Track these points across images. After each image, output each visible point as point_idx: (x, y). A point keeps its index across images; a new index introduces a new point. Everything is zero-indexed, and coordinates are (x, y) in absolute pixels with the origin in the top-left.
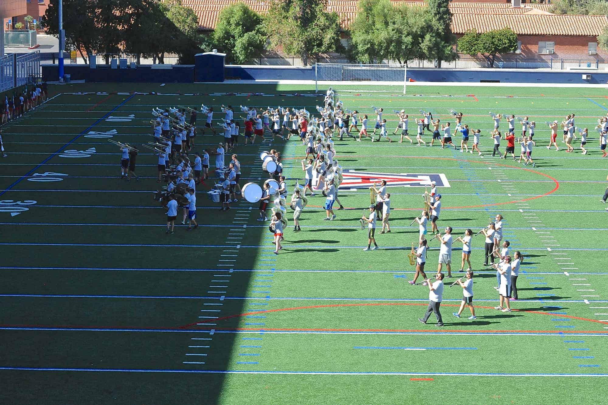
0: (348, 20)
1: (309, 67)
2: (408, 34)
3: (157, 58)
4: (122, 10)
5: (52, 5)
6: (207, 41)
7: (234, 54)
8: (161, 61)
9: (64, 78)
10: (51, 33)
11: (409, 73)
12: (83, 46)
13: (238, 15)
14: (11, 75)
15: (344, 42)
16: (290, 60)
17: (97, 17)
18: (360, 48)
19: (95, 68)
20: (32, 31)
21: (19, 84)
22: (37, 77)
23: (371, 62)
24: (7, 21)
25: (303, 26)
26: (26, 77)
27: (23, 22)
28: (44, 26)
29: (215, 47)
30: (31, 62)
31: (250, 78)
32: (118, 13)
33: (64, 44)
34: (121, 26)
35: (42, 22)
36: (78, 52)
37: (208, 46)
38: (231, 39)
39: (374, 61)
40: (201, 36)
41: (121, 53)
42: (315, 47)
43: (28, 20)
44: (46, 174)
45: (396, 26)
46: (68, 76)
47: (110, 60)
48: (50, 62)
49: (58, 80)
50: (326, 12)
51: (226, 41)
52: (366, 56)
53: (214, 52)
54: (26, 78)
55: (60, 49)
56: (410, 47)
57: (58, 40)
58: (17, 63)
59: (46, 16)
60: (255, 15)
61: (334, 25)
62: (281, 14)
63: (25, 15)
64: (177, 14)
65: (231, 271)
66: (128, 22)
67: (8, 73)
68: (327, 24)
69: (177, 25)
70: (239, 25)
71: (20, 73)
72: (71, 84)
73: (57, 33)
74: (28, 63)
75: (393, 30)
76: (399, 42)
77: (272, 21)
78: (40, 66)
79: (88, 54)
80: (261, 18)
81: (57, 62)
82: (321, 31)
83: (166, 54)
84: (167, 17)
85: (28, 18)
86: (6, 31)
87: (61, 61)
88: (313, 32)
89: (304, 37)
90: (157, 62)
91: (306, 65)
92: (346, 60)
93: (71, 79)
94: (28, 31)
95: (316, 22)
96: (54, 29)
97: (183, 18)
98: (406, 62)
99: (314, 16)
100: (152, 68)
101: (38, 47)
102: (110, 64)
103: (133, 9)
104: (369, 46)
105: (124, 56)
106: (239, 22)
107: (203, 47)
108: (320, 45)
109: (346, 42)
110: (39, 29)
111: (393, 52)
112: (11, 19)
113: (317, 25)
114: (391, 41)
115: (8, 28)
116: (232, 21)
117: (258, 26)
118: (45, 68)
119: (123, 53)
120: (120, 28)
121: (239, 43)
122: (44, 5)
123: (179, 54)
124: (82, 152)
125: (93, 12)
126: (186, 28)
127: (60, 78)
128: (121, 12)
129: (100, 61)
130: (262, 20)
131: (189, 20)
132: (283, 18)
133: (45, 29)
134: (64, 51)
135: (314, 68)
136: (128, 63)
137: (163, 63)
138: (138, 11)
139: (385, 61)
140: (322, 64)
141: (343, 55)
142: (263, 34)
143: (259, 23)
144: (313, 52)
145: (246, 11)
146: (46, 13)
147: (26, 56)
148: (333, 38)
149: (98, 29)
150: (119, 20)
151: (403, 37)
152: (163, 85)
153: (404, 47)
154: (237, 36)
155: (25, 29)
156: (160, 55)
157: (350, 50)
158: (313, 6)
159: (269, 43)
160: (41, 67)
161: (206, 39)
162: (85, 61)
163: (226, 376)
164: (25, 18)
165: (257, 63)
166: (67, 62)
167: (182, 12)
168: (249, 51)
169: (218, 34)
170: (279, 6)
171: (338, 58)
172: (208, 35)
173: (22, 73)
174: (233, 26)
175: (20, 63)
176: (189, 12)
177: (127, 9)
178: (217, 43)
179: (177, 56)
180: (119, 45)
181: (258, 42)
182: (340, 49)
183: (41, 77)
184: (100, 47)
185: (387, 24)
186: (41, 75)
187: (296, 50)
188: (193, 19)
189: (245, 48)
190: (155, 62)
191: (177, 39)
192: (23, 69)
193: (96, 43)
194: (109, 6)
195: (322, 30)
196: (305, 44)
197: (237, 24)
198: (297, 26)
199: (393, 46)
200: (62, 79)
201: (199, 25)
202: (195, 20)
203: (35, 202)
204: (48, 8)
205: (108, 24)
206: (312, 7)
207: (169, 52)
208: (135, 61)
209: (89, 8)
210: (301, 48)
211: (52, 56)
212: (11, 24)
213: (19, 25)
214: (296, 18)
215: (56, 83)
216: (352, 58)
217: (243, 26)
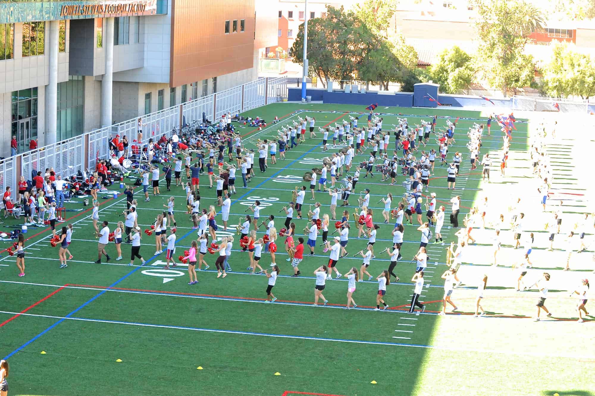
0: (541, 61)
1: (508, 98)
2: (591, 75)
3: (383, 86)
4: (356, 45)
5: (298, 39)
6: (425, 74)
7: (446, 85)
8: (387, 89)
9: (306, 99)
10: (297, 62)
11: (589, 107)
12: (323, 73)
13: (451, 54)
14: (263, 95)
15: (537, 79)
16: (491, 92)
17: (336, 50)
18: (550, 85)
19: (332, 92)
20: (282, 60)
21: (269, 102)
22: (284, 98)
23: (559, 96)
24: (262, 51)
25: (504, 65)
26: (275, 96)
27: (275, 52)
28: (291, 55)
29: (431, 78)
30: (279, 85)
31: (459, 105)
32: (352, 48)
33: (307, 71)
34: (354, 58)
35: (290, 53)
36: (319, 78)
37: (426, 77)
38: (445, 73)
39: (561, 96)
40: (420, 69)
41: (353, 80)
42: (514, 82)
43: (279, 50)
44: (288, 176)
45: (581, 68)
46: (310, 97)
47: (344, 85)
48: (294, 86)
49: (301, 100)
50: (522, 53)
51: (441, 75)
52: (555, 91)
53: (431, 83)
54: (275, 98)
55: (304, 75)
56: (591, 85)
57: (302, 68)
58: (268, 85)
59: (293, 48)
60: (464, 54)
61: (529, 65)
62: (486, 54)
63: (276, 47)
64: (401, 51)
65: (436, 264)
66: (360, 55)
67: (261, 93)
68: (524, 64)
69: (400, 59)
70: (452, 62)
71: (270, 93)
72: (312, 104)
73: (302, 61)
74: (277, 85)
75: (578, 71)
76: (583, 82)
77: (479, 59)
78: (287, 88)
79: (326, 80)
80: (470, 56)
81: (300, 86)
82: (518, 69)
83: (390, 83)
84: (392, 52)
85: (279, 49)
86: (261, 59)
87: (304, 85)
88: (512, 69)
89: (505, 73)
90: (383, 88)
91: (505, 96)
92: (538, 94)
93: (312, 100)
94: (278, 60)
95: (514, 61)
96: (299, 59)
97: (406, 54)
98: (587, 98)
99: (513, 57)
100: (378, 94)
101: (286, 72)
102: (344, 88)
103: (365, 45)
104: (557, 84)
105: (356, 83)
106: (452, 59)
107: (421, 78)
108: (517, 81)
109: (539, 80)
110: (286, 59)
111: (577, 89)
112: (265, 49)
113: (516, 65)
114: (576, 81)
115: (262, 57)
116: (447, 58)
117: (468, 63)
118: (290, 90)
119: (354, 80)
120: (353, 59)
121: (452, 77)
122: (292, 39)
123: (401, 82)
124: (318, 160)
125: (332, 46)
126: (408, 62)
127: (303, 98)
128: (355, 47)
129: (336, 86)
130: (471, 58)
131: (410, 55)
132: (488, 57)
133: (292, 58)
134: (307, 77)
135: (511, 100)
136: (359, 89)
137: (387, 90)
138: (369, 46)
139: (570, 96)
140: (519, 97)
141: (537, 90)
142: (471, 70)
143: (467, 61)
144: (512, 86)
145: (457, 51)
146: (294, 45)
147: (276, 80)
148: (529, 76)
149: (335, 61)
150: (353, 53)
151: (586, 78)
152: (387, 108)
153: (586, 86)
154: (449, 71)
155: (275, 58)
156: (385, 83)
157: (542, 87)
158: (513, 48)
159: (475, 77)
160: (288, 90)
161: (424, 72)
162: (324, 86)
163: (428, 351)
164: (277, 49)
165: (465, 93)
166: (309, 86)
167: (404, 49)
168: (459, 83)
169: (434, 69)
170: (485, 48)
171: (532, 92)
172: (426, 68)
173: (272, 94)
174: (447, 63)
175: (271, 85)
176: (411, 49)
177: (360, 45)
178: (433, 75)
179: (399, 84)
180: (352, 74)
181: (467, 76)
182: (534, 85)
183: (287, 97)
184: (337, 75)
185: (573, 65)
186: (287, 95)
187: (497, 84)
188: (414, 55)
189: (456, 81)
190: (381, 89)
191: (400, 70)
192: (273, 91)
193: (333, 71)
194: (345, 42)
195: (520, 68)
196: (506, 79)
197: (451, 61)
198: (499, 64)
199: (578, 85)
200: (305, 100)
201: (419, 59)
202: (416, 56)
203: (278, 199)
204: (295, 41)
205: (344, 56)
206: (511, 50)
207: (393, 81)
208: (365, 87)
209: (329, 42)
210: (502, 83)
211: (298, 81)
212: (264, 53)
213: (271, 54)
214: (499, 58)
215: (299, 102)
216: (543, 93)
217: (456, 62)
